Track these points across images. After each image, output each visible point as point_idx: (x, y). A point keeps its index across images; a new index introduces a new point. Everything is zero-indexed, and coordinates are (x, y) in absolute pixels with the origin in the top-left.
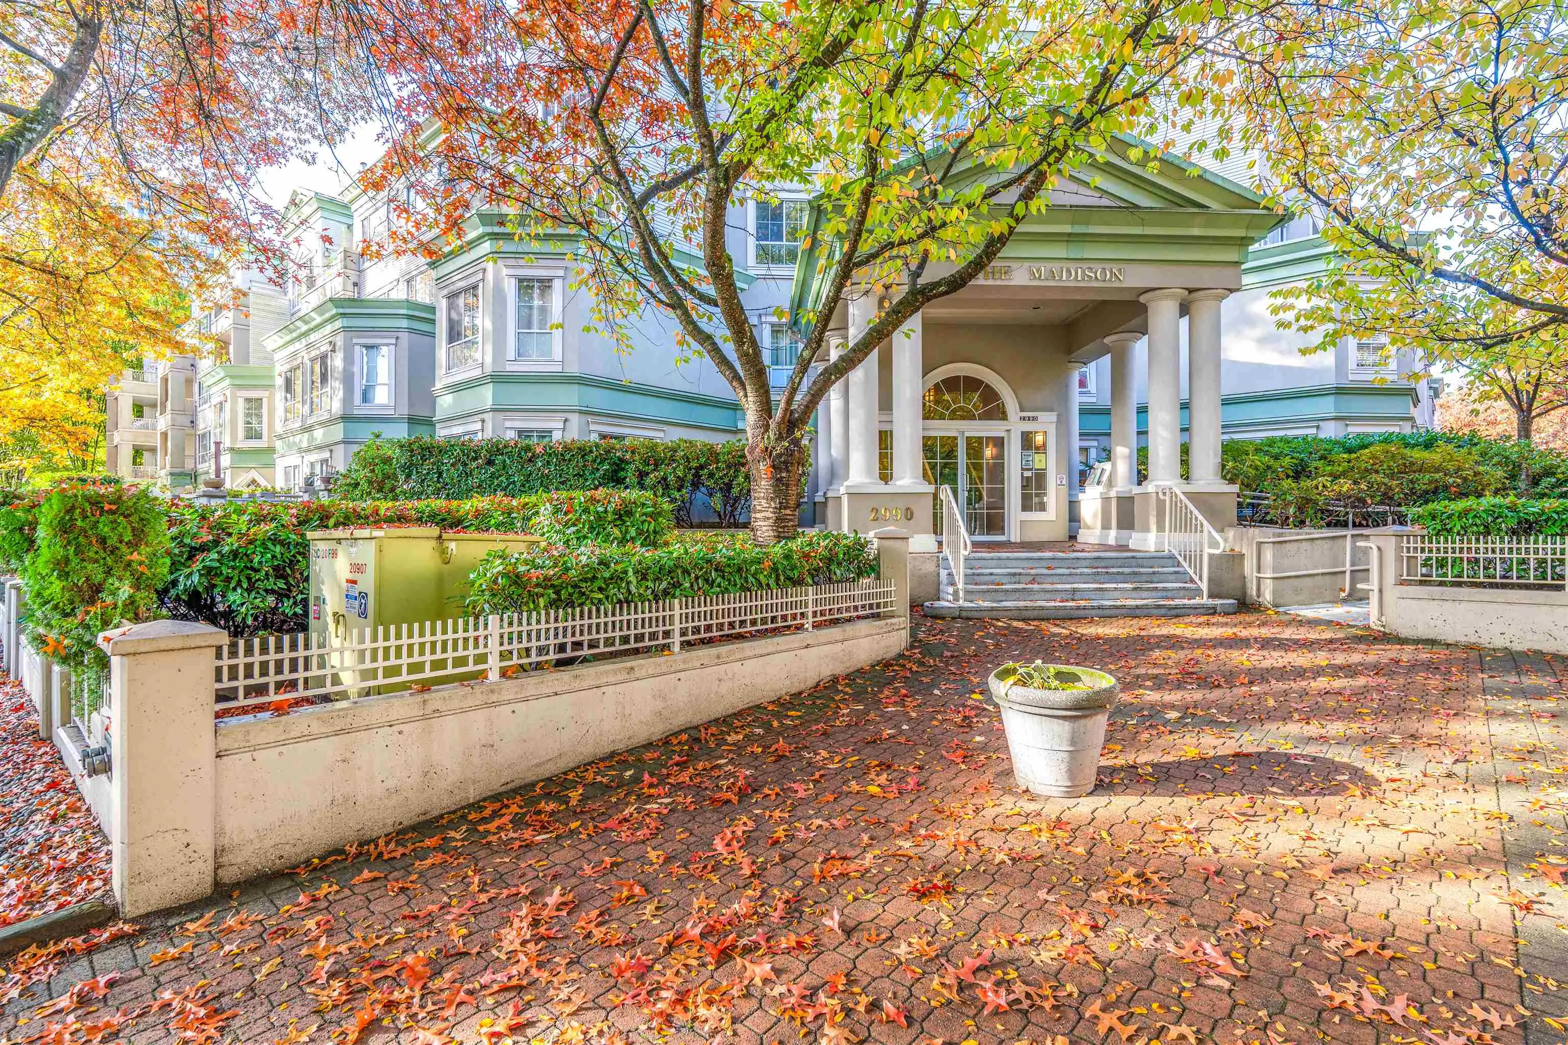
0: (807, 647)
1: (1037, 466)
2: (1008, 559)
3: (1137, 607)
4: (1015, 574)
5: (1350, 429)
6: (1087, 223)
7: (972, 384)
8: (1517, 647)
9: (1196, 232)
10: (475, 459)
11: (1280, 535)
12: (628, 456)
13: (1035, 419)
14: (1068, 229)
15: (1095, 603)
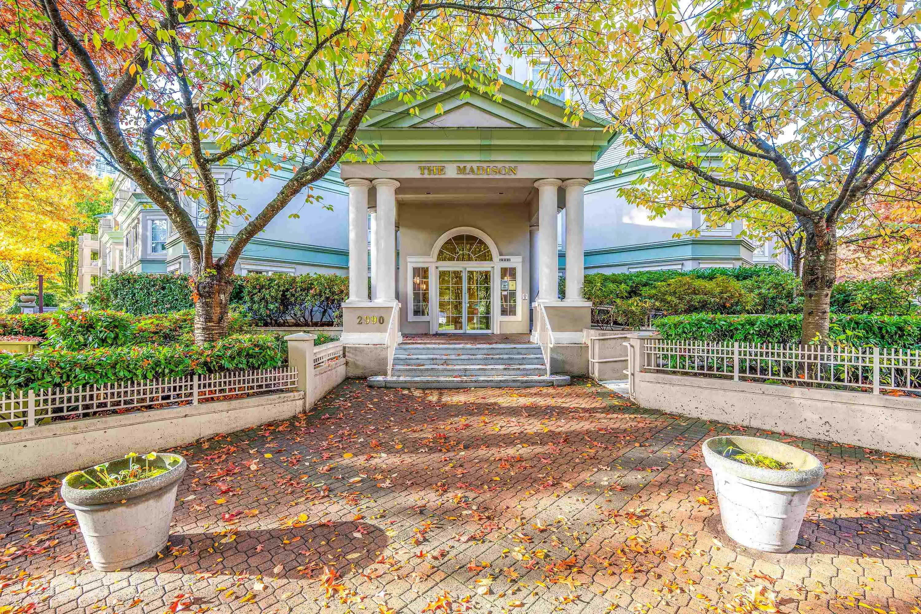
0: (185, 416)
1: (511, 288)
2: (434, 349)
3: (501, 381)
4: (433, 359)
5: (702, 266)
6: (491, 138)
7: (471, 239)
8: (705, 418)
9: (561, 143)
10: (153, 286)
11: (603, 335)
12: (244, 283)
13: (508, 260)
14: (478, 142)
15: (474, 379)
